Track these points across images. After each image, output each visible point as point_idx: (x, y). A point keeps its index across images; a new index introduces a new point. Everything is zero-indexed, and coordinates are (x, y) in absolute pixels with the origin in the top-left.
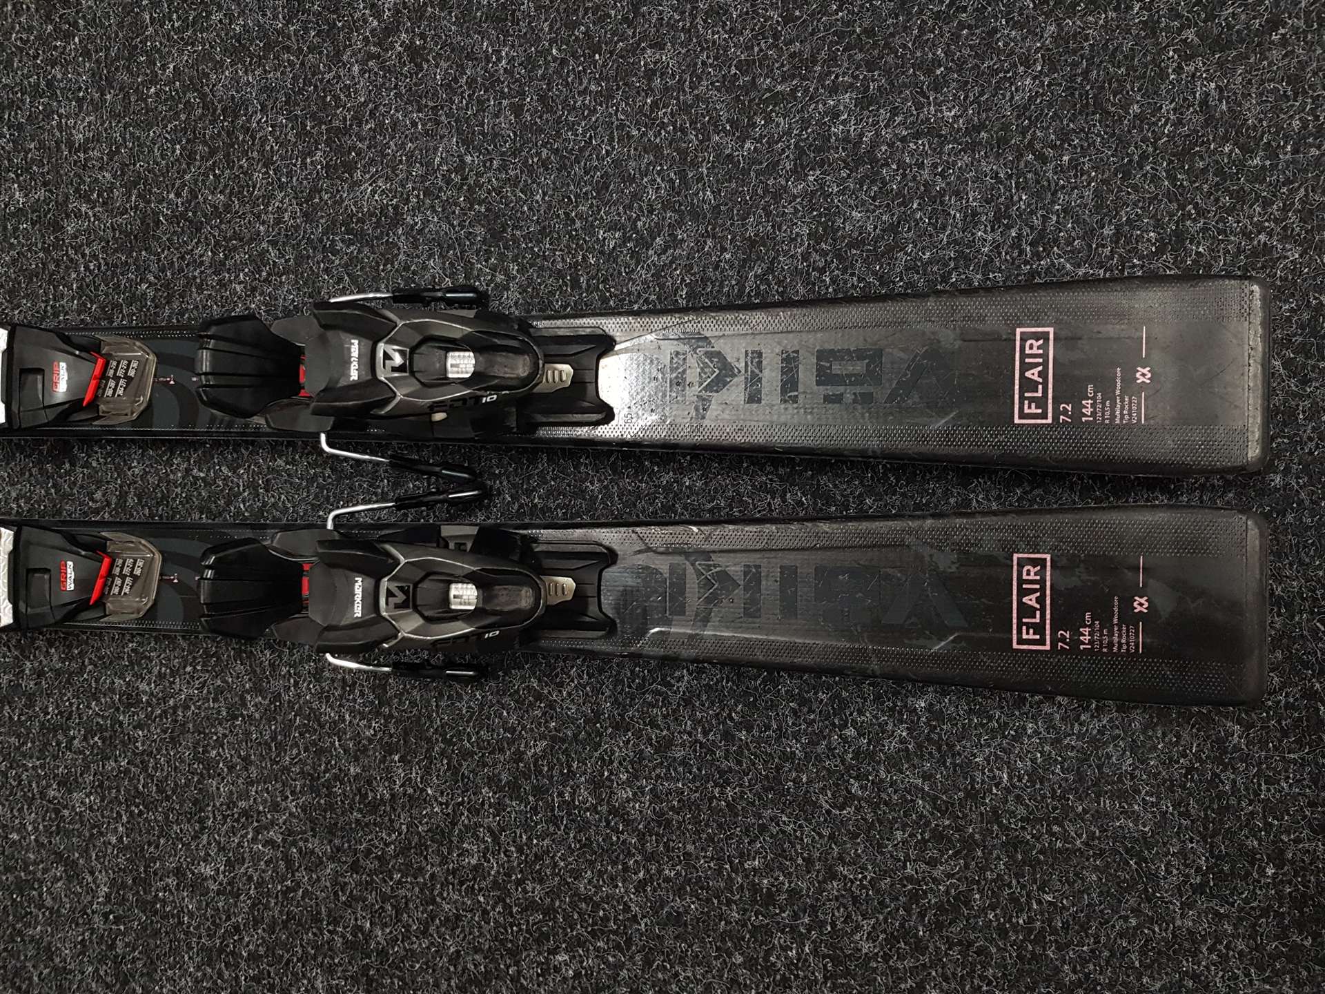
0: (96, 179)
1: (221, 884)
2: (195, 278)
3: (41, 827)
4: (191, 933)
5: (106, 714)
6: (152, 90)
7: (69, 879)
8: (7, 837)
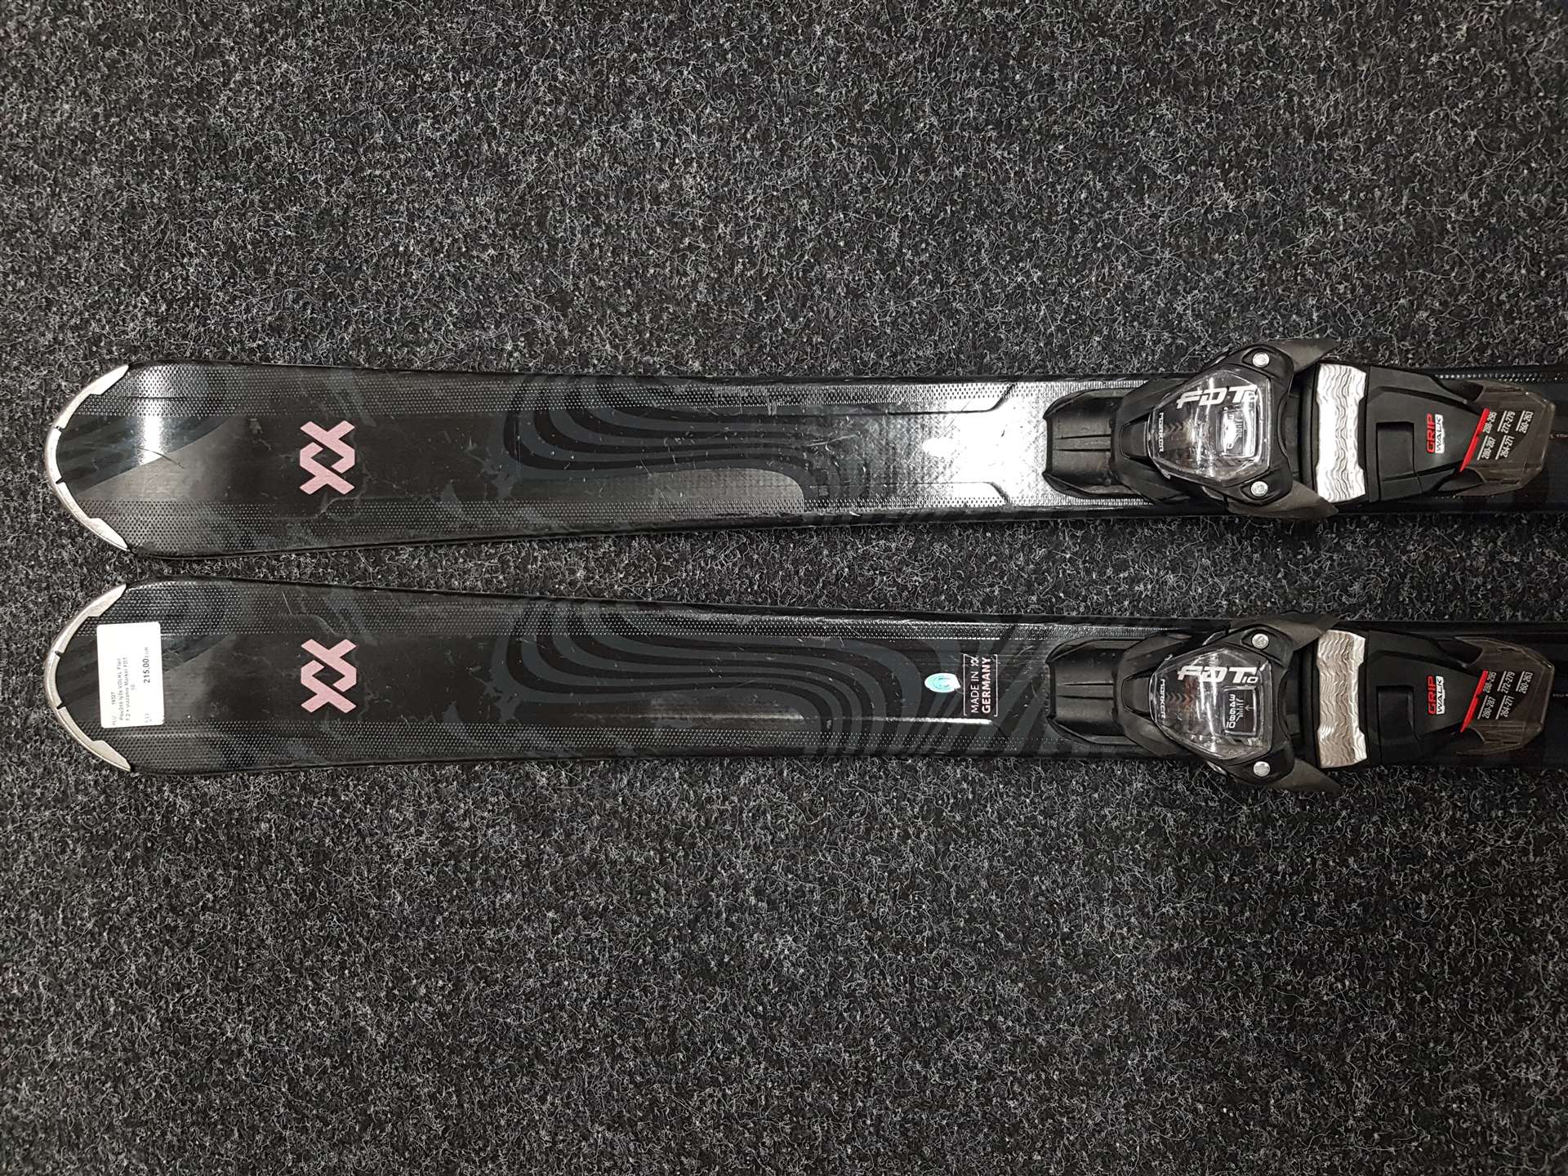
0: (1347, 176)
1: (1551, 1093)
2: (1501, 303)
3: (1265, 1021)
4: (1504, 1157)
5: (1371, 872)
6: (1434, 59)
7: (1309, 1088)
8: (1211, 1035)
